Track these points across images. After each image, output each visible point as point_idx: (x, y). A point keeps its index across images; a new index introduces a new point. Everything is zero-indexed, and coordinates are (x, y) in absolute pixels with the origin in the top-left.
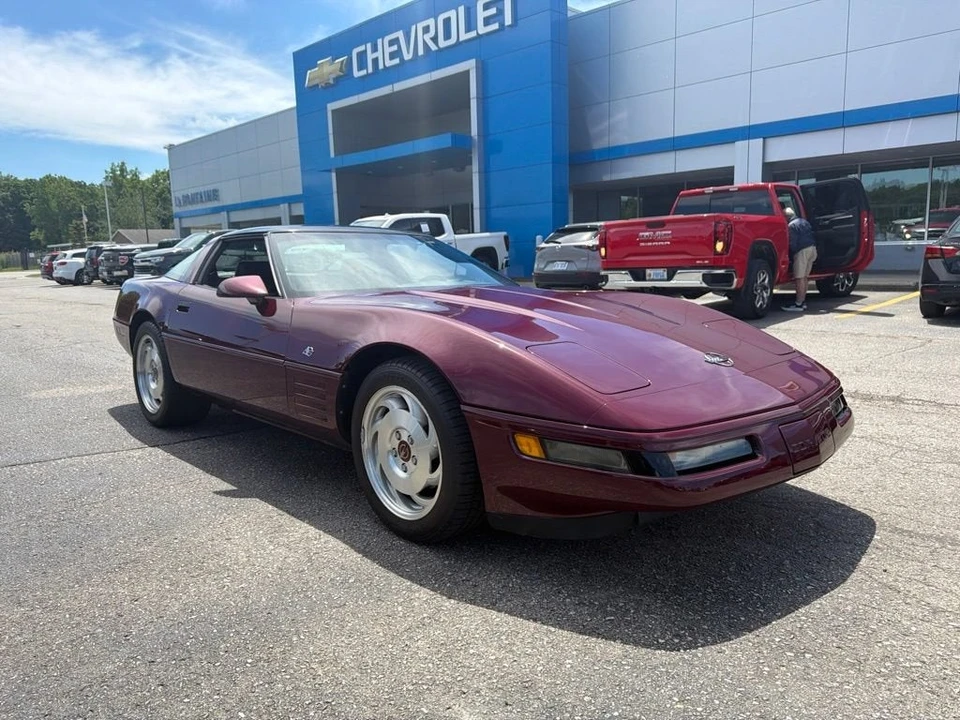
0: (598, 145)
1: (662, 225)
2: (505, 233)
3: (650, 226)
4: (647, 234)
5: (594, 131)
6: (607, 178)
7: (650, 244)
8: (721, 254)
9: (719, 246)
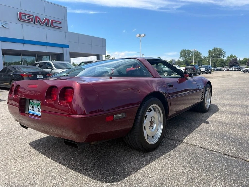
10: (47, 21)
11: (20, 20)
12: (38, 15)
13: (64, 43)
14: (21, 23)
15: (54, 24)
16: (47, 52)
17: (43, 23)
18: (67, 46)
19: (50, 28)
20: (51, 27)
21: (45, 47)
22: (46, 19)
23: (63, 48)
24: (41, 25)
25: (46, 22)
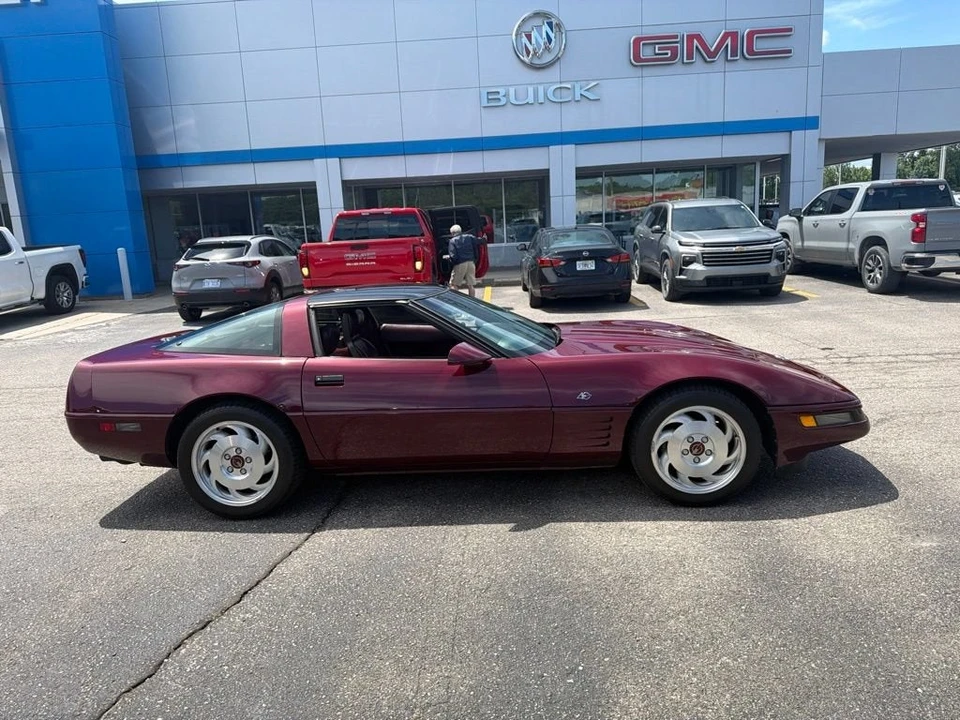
0: (163, 150)
1: (365, 247)
2: (79, 247)
3: (353, 248)
4: (353, 255)
5: (156, 135)
6: (178, 185)
7: (356, 264)
8: (420, 271)
9: (419, 265)
10: (729, 41)
11: (635, 63)
12: (694, 30)
13: (797, 113)
14: (638, 72)
15: (759, 45)
16: (722, 158)
17: (713, 55)
18: (810, 123)
19: (742, 64)
20: (747, 59)
21: (717, 140)
22: (726, 35)
23: (791, 132)
24: (706, 61)
25: (727, 45)
